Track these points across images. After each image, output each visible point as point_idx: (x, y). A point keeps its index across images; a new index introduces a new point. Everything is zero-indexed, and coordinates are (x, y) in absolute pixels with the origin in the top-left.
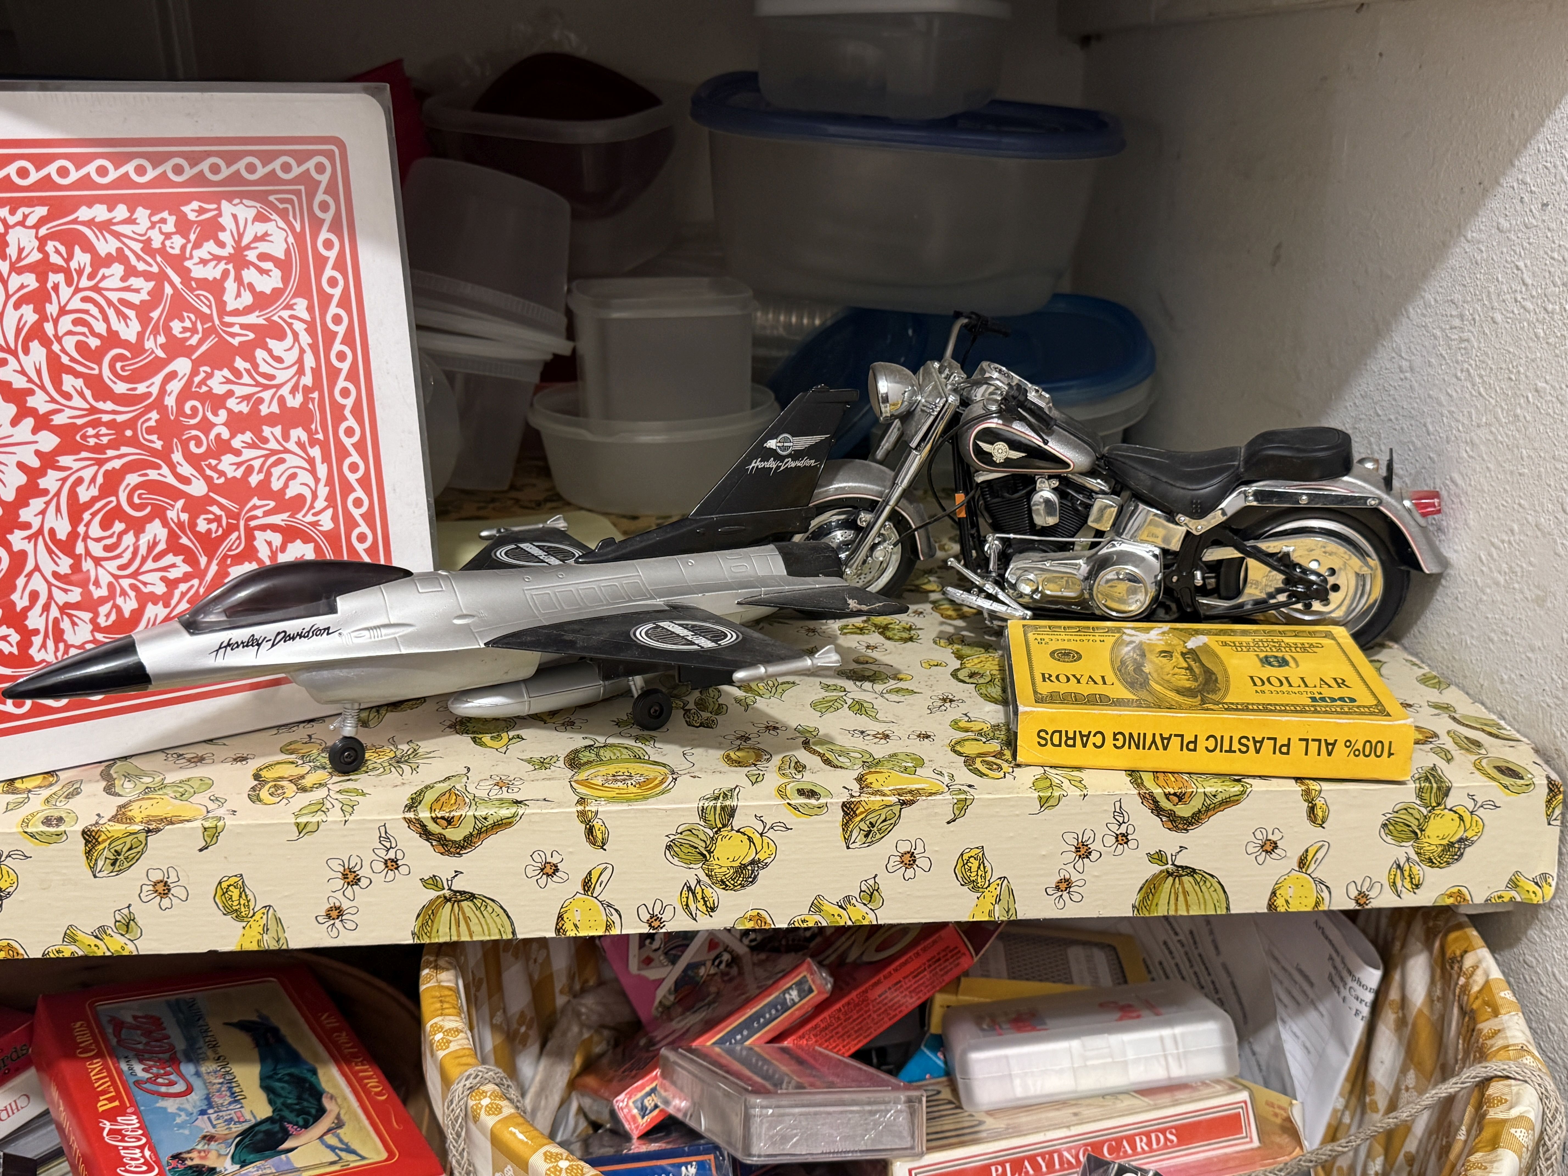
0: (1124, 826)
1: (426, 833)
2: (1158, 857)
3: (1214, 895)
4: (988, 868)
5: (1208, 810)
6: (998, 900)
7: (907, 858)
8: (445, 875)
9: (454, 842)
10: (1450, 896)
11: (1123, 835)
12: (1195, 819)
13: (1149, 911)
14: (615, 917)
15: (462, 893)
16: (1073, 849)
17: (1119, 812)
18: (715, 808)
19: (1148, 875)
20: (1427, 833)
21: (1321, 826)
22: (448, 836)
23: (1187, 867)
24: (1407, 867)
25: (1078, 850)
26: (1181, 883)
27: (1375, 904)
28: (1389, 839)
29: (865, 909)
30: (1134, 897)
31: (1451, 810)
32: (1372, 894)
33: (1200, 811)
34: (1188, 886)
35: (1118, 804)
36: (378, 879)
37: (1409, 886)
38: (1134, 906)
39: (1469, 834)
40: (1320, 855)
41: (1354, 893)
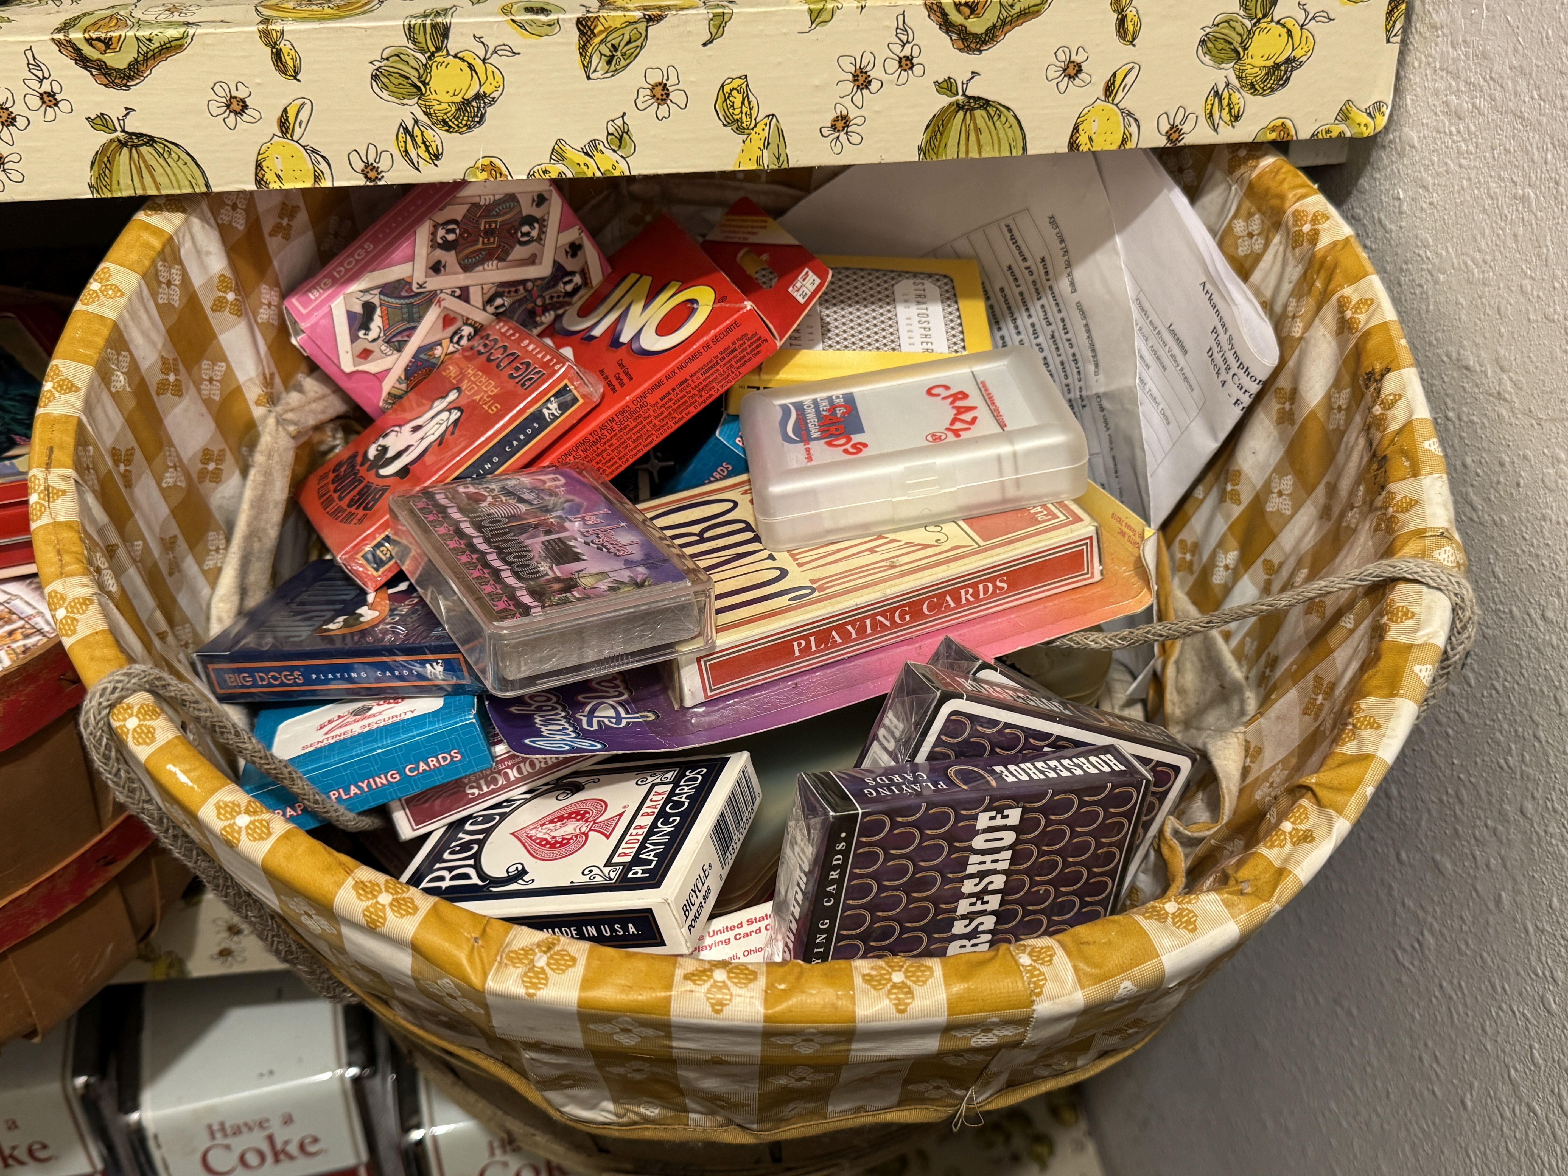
0: (908, 47)
1: (82, 60)
2: (947, 86)
3: (1009, 131)
4: (754, 103)
5: (1004, 24)
6: (767, 144)
7: (659, 91)
8: (115, 113)
9: (118, 71)
10: (1273, 130)
11: (907, 58)
12: (990, 37)
13: (937, 154)
14: (323, 166)
15: (139, 135)
16: (850, 77)
17: (903, 28)
18: (424, 25)
19: (935, 110)
20: (1251, 51)
21: (1131, 43)
22: (109, 63)
23: (979, 98)
24: (1226, 95)
25: (855, 78)
26: (973, 118)
27: (1189, 139)
28: (1207, 59)
29: (615, 157)
30: (919, 137)
31: (1278, 22)
32: (1186, 128)
33: (994, 26)
34: (980, 123)
35: (901, 18)
36: (36, 117)
37: (1227, 118)
38: (920, 149)
39: (1298, 53)
40: (1129, 80)
41: (1165, 127)
